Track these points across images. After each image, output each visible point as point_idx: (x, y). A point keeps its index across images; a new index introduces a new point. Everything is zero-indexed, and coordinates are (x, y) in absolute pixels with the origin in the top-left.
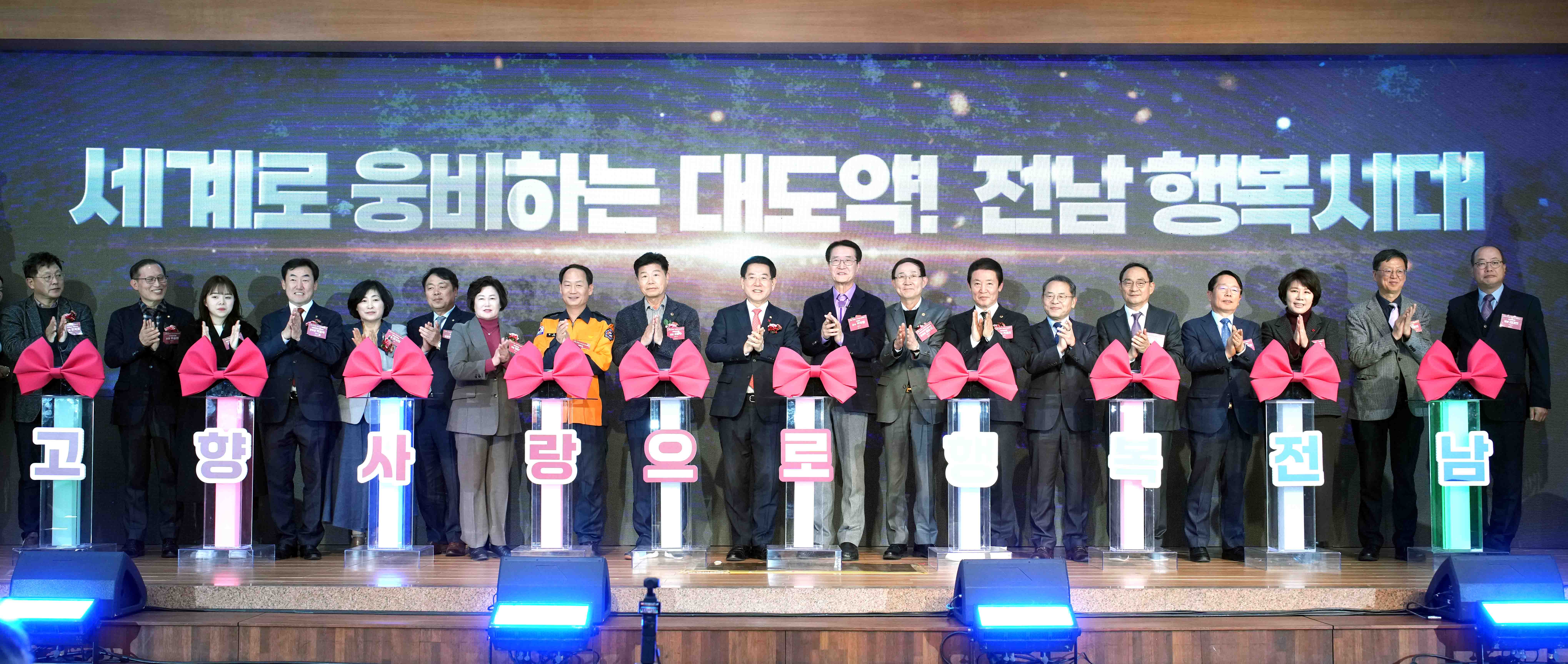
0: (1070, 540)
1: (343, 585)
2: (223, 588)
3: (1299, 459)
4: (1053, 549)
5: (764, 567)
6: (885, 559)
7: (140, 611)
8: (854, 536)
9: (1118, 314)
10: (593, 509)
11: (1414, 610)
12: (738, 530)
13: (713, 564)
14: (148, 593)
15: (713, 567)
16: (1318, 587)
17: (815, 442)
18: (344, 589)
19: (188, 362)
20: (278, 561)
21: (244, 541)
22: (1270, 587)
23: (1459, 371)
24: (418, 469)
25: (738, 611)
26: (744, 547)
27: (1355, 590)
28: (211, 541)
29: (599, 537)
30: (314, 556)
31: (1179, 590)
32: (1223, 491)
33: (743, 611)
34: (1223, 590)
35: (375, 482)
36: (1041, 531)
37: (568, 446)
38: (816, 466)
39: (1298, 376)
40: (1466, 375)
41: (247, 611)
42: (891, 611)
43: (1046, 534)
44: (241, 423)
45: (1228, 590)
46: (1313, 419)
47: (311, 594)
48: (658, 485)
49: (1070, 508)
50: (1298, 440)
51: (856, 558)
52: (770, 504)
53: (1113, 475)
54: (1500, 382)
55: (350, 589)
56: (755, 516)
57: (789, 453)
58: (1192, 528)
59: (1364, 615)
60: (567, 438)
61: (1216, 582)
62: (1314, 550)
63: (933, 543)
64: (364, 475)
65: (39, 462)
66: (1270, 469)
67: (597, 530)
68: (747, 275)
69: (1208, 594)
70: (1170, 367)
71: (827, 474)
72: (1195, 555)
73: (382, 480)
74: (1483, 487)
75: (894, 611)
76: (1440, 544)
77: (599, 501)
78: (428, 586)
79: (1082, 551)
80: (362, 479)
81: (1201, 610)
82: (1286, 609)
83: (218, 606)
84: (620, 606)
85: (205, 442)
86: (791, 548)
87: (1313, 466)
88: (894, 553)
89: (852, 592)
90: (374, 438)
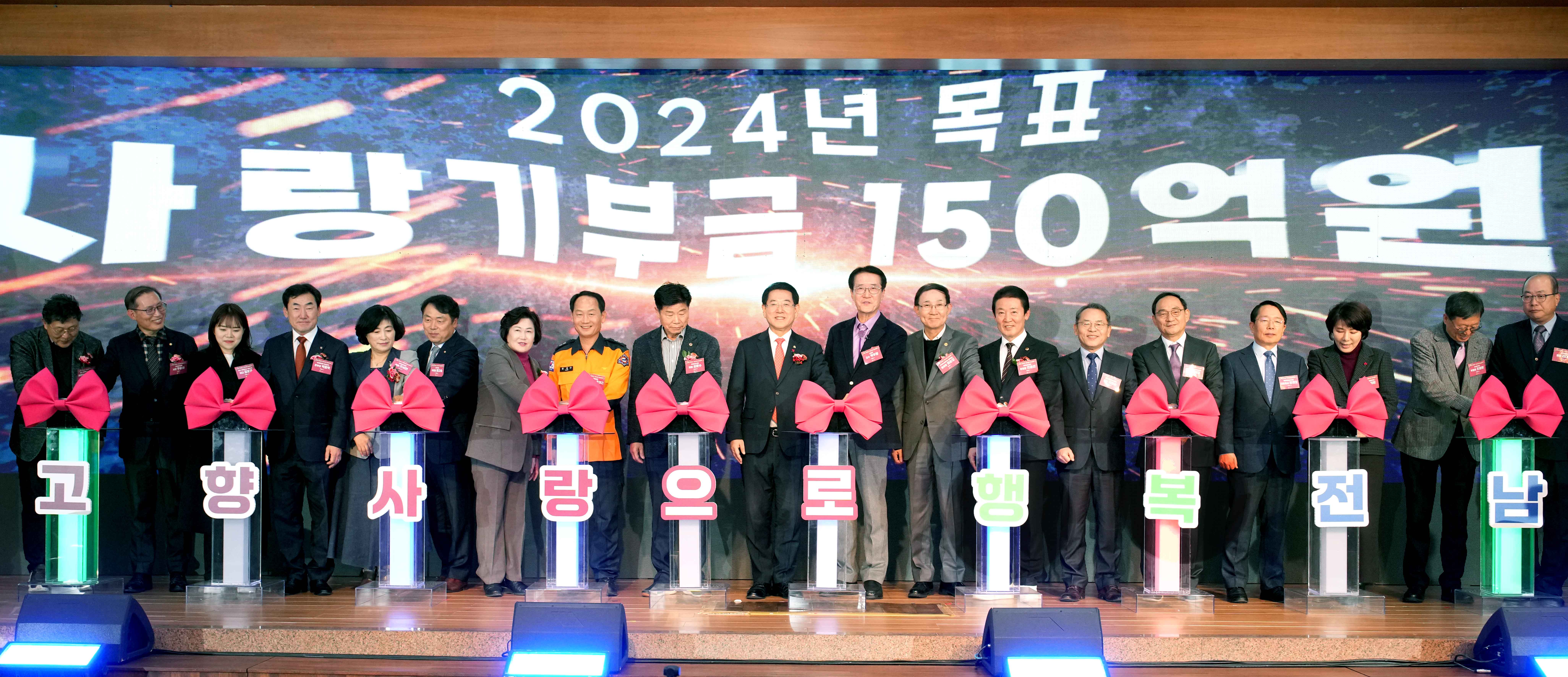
0: (1103, 579)
1: (355, 629)
2: (231, 630)
3: (1343, 498)
4: (1084, 589)
5: (785, 607)
6: (910, 597)
7: (148, 654)
8: (878, 574)
9: (1156, 345)
10: (609, 545)
11: (1461, 662)
12: (760, 569)
13: (733, 603)
14: (156, 636)
15: (732, 607)
16: (1362, 637)
17: (838, 480)
18: (355, 632)
19: (193, 395)
20: (289, 597)
21: (253, 576)
22: (1311, 636)
23: (1514, 408)
24: (429, 504)
25: (758, 658)
26: (765, 584)
27: (1400, 640)
28: (219, 576)
29: (616, 573)
30: (324, 592)
31: (1216, 639)
32: (1263, 530)
33: (764, 658)
34: (1262, 639)
35: (386, 518)
36: (1072, 570)
37: (584, 482)
38: (839, 503)
39: (1343, 412)
40: (1521, 413)
41: (257, 654)
42: (917, 659)
43: (1077, 572)
44: (249, 456)
45: (1267, 640)
46: (1358, 457)
47: (321, 637)
48: (676, 523)
49: (1101, 546)
50: (1342, 479)
51: (880, 596)
52: (792, 541)
53: (1149, 515)
54: (1556, 421)
55: (361, 632)
56: (777, 553)
57: (812, 491)
58: (1230, 569)
59: (1410, 666)
60: (583, 474)
61: (1255, 629)
62: (1356, 594)
63: (960, 581)
64: (375, 511)
65: (44, 495)
66: (1313, 509)
67: (614, 565)
68: (768, 303)
69: (1247, 643)
70: (1210, 403)
71: (850, 512)
72: (1232, 596)
73: (393, 515)
74: (1536, 529)
75: (920, 659)
76: (1489, 587)
77: (615, 537)
78: (441, 630)
79: (1114, 590)
80: (372, 515)
81: (1238, 660)
82: (1327, 659)
83: (226, 650)
84: (638, 652)
85: (212, 476)
86: (813, 589)
87: (1357, 506)
88: (919, 592)
89: (877, 639)
90: (385, 473)
